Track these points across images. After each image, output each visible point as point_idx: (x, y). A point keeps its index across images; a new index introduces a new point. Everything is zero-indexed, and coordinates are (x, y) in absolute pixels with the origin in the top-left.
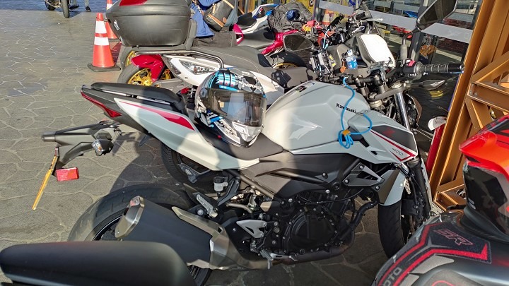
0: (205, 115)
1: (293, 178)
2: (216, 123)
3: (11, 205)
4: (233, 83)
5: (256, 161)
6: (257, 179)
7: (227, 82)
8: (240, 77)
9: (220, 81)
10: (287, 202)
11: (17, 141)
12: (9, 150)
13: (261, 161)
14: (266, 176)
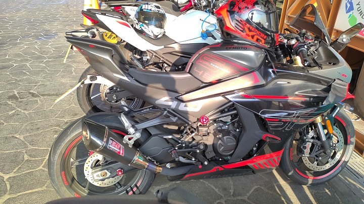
0: (137, 24)
1: (181, 56)
2: (142, 27)
3: (46, 86)
4: (149, 8)
5: (163, 47)
6: (163, 56)
7: (146, 8)
8: (152, 6)
9: (143, 7)
10: (178, 68)
11: (45, 60)
12: (41, 64)
13: (165, 47)
14: (168, 54)
